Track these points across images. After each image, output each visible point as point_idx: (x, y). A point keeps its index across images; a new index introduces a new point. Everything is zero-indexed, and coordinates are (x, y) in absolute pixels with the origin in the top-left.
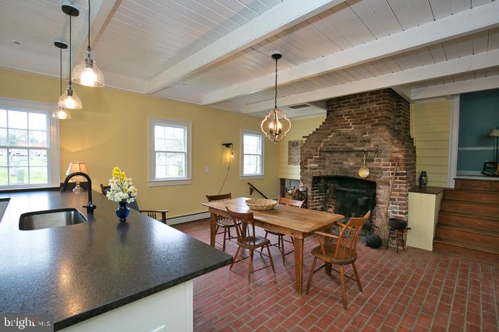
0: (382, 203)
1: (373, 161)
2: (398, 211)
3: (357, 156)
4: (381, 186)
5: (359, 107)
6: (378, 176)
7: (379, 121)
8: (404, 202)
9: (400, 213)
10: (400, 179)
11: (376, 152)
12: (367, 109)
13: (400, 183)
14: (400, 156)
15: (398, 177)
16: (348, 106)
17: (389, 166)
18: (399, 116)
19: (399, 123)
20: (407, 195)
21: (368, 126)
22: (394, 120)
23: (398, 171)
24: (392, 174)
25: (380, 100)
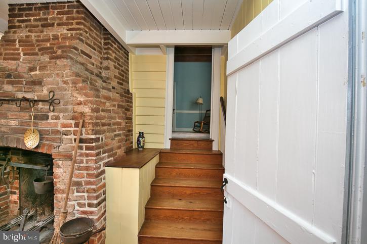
0: (62, 192)
1: (47, 118)
2: (87, 202)
3: (23, 109)
4: (60, 163)
5: (42, 32)
6: (55, 144)
7: (63, 52)
8: (94, 187)
9: (90, 205)
10: (88, 148)
11: (51, 102)
12: (53, 35)
13: (87, 155)
14: (86, 109)
15: (84, 145)
16: (27, 27)
17: (71, 127)
18: (108, 59)
19: (107, 68)
20: (103, 172)
21: (46, 58)
22: (101, 63)
23: (84, 136)
24: (75, 140)
25: (72, 24)
